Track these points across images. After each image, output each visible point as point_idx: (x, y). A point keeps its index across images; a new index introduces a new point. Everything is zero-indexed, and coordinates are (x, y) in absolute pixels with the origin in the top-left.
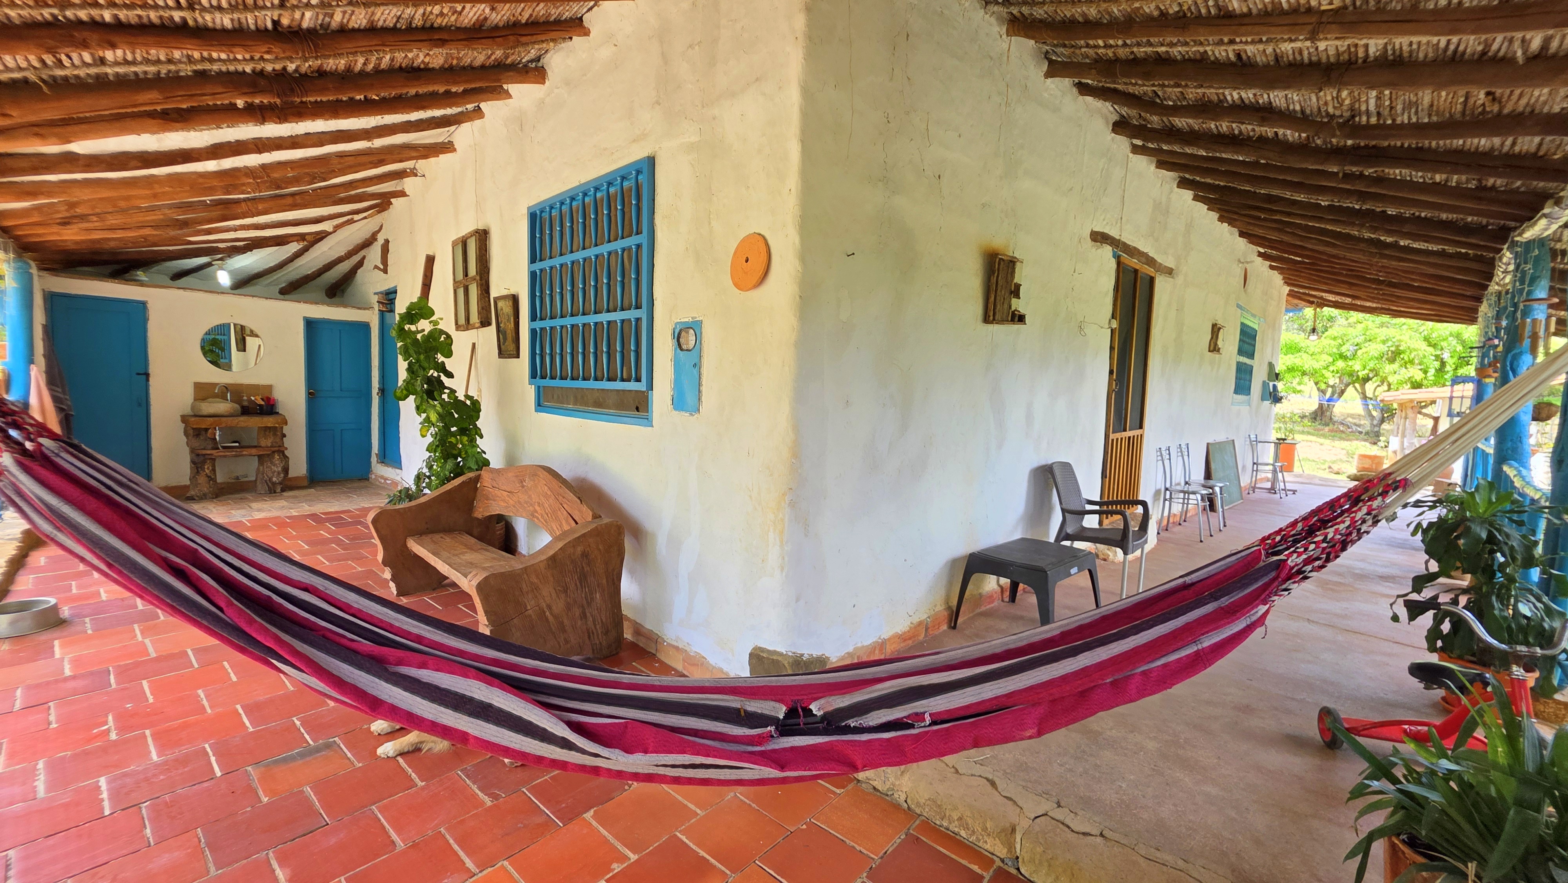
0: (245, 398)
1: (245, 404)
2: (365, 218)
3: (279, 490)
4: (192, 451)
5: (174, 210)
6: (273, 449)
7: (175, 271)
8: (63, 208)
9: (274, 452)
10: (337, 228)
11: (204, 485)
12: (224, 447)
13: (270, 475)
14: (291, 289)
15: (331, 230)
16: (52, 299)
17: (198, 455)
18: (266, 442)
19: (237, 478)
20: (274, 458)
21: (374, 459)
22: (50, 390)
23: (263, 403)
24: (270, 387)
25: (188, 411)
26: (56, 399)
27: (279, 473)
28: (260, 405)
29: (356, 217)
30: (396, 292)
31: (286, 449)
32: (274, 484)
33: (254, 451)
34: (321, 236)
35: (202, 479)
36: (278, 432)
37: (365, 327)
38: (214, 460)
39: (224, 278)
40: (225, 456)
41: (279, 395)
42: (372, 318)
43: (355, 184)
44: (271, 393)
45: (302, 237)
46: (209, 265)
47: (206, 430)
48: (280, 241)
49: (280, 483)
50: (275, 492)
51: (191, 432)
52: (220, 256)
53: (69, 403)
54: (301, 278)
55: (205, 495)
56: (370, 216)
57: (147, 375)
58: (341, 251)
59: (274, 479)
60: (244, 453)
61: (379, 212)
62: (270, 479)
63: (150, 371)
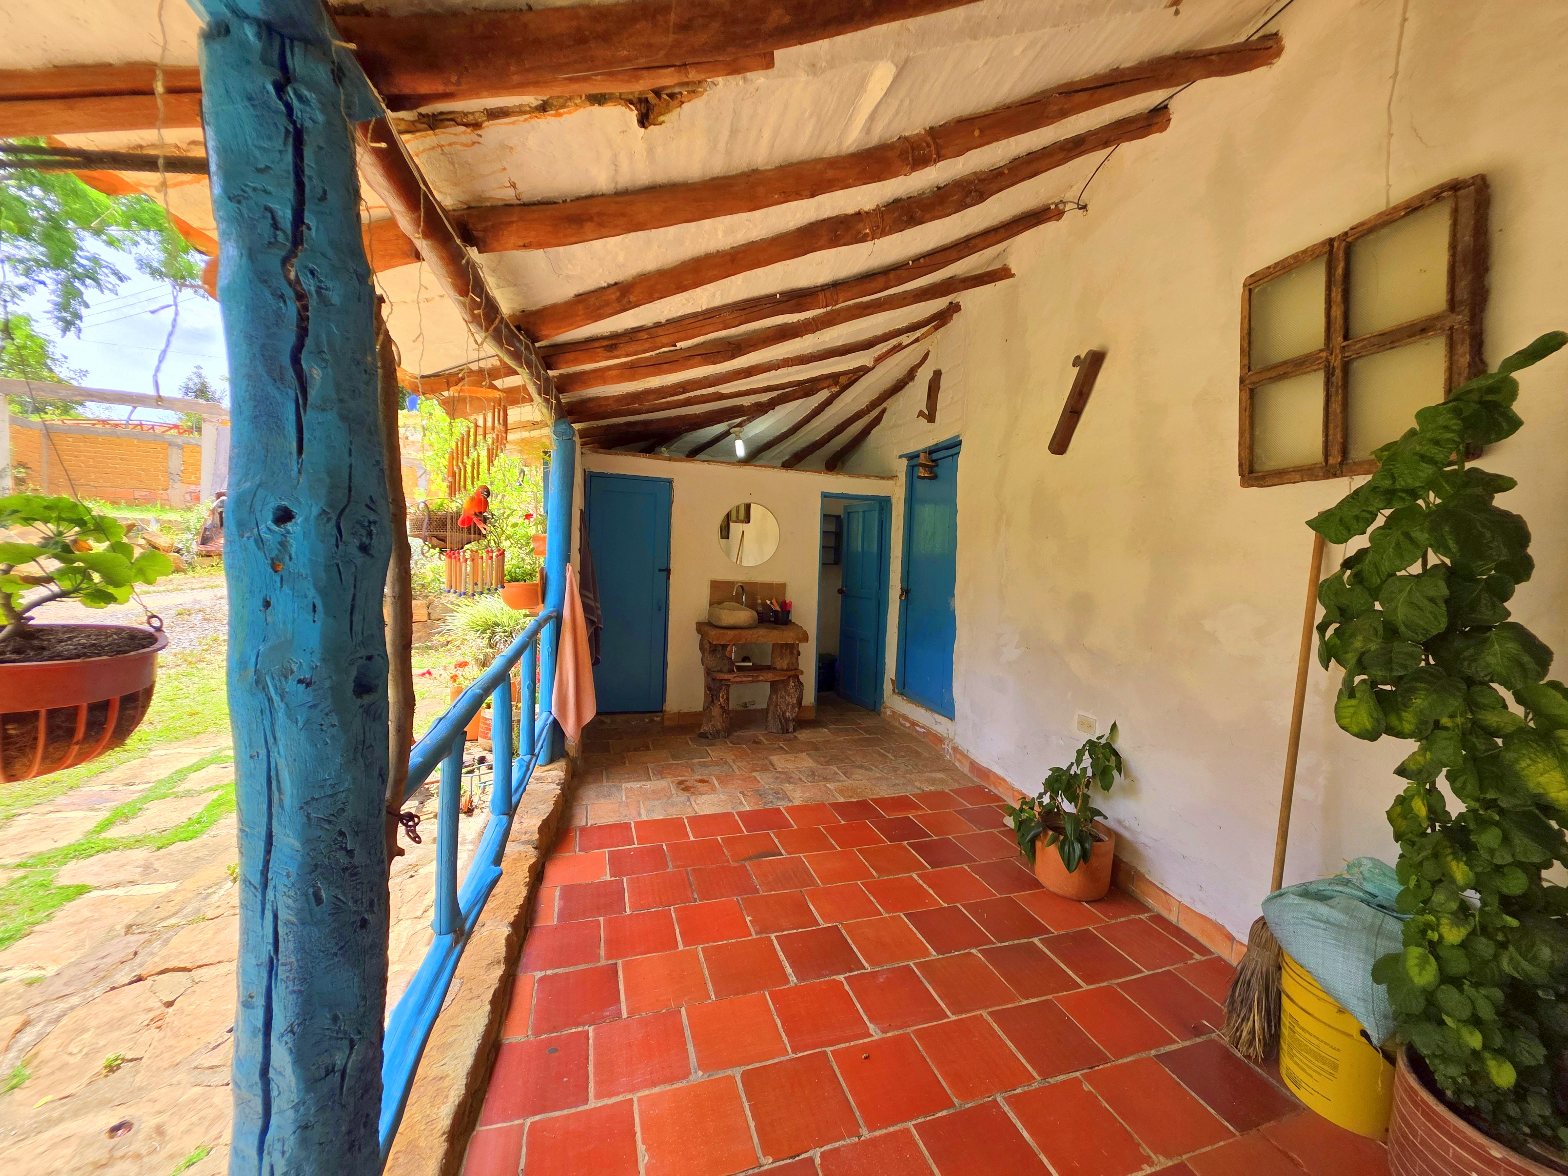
0: (759, 601)
1: (760, 609)
2: (917, 340)
3: (791, 729)
4: (708, 672)
6: (789, 673)
7: (692, 446)
9: (789, 677)
10: (879, 360)
11: (717, 721)
12: (740, 669)
13: (784, 708)
14: (794, 462)
15: (869, 363)
16: (591, 478)
17: (714, 679)
18: (782, 663)
19: (745, 705)
20: (788, 684)
21: (888, 687)
22: (581, 595)
23: (778, 609)
24: (783, 586)
25: (703, 616)
26: (586, 608)
27: (793, 707)
28: (776, 612)
29: (905, 339)
30: (959, 443)
31: (802, 673)
32: (787, 720)
33: (770, 676)
34: (863, 371)
35: (716, 711)
36: (792, 650)
37: (884, 504)
38: (729, 686)
39: (740, 450)
40: (741, 682)
41: (790, 596)
42: (897, 491)
44: (784, 594)
45: (834, 377)
46: (727, 433)
47: (724, 647)
48: (807, 388)
49: (794, 720)
50: (787, 732)
51: (707, 646)
52: (739, 420)
53: (599, 612)
54: (808, 447)
55: (718, 732)
56: (924, 336)
57: (668, 571)
59: (788, 714)
60: (761, 678)
61: (936, 328)
62: (784, 713)
63: (671, 567)
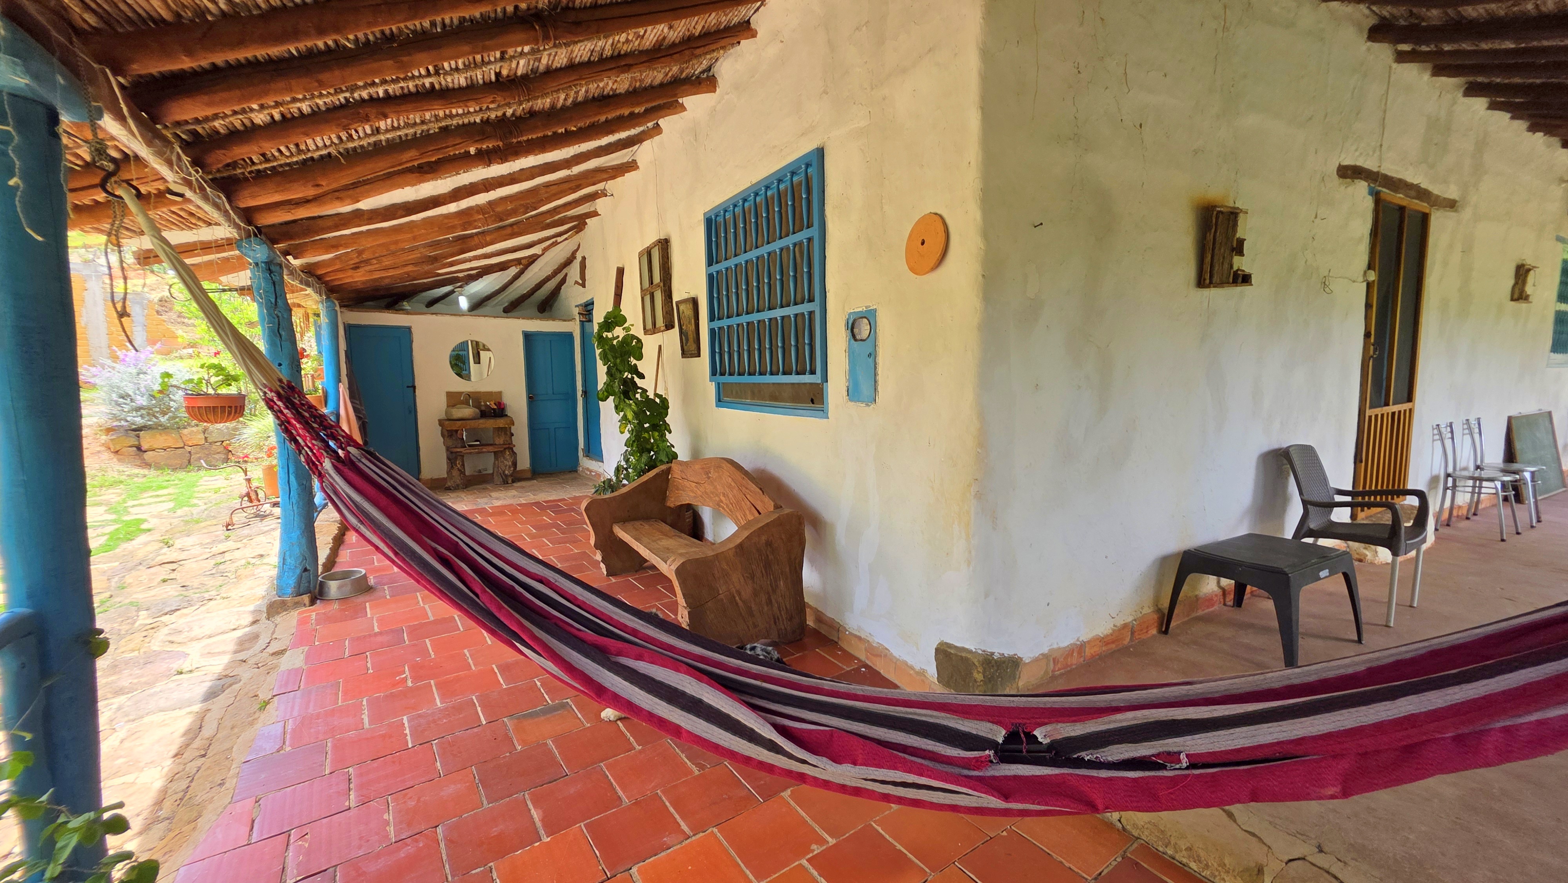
0: (483, 403)
1: (483, 408)
2: (566, 239)
3: (510, 481)
4: (448, 449)
5: (427, 249)
6: (505, 446)
7: (429, 299)
8: (355, 256)
9: (505, 449)
10: (545, 250)
11: (457, 479)
12: (470, 446)
13: (503, 468)
14: (512, 308)
15: (540, 253)
16: (350, 329)
17: (452, 453)
18: (500, 441)
19: (480, 471)
20: (505, 453)
21: (581, 454)
22: (352, 402)
23: (495, 407)
24: (500, 393)
25: (443, 416)
26: (355, 410)
27: (510, 467)
28: (494, 409)
29: (559, 239)
30: (593, 303)
31: (514, 446)
32: (506, 476)
33: (491, 449)
34: (533, 259)
35: (455, 473)
36: (507, 432)
37: (569, 336)
38: (463, 456)
39: (464, 303)
40: (470, 453)
41: (506, 400)
42: (574, 328)
43: (558, 210)
44: (501, 398)
45: (518, 261)
46: (452, 292)
47: (456, 431)
48: (502, 267)
49: (511, 475)
50: (508, 483)
51: (446, 433)
52: (459, 284)
53: (364, 412)
54: (519, 298)
55: (458, 485)
56: (570, 237)
57: (414, 387)
58: (548, 271)
59: (507, 472)
60: (484, 450)
61: (577, 233)
62: (504, 472)
63: (416, 384)
